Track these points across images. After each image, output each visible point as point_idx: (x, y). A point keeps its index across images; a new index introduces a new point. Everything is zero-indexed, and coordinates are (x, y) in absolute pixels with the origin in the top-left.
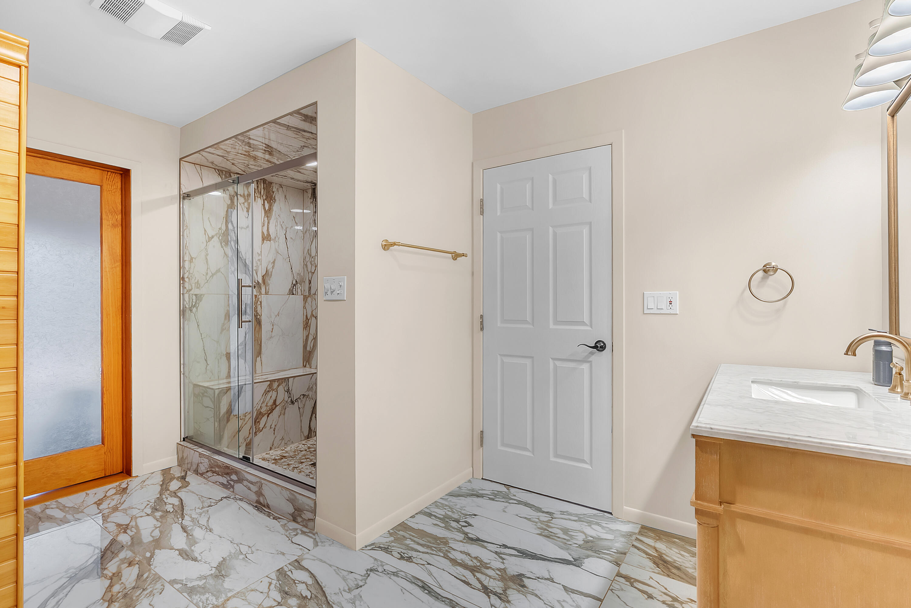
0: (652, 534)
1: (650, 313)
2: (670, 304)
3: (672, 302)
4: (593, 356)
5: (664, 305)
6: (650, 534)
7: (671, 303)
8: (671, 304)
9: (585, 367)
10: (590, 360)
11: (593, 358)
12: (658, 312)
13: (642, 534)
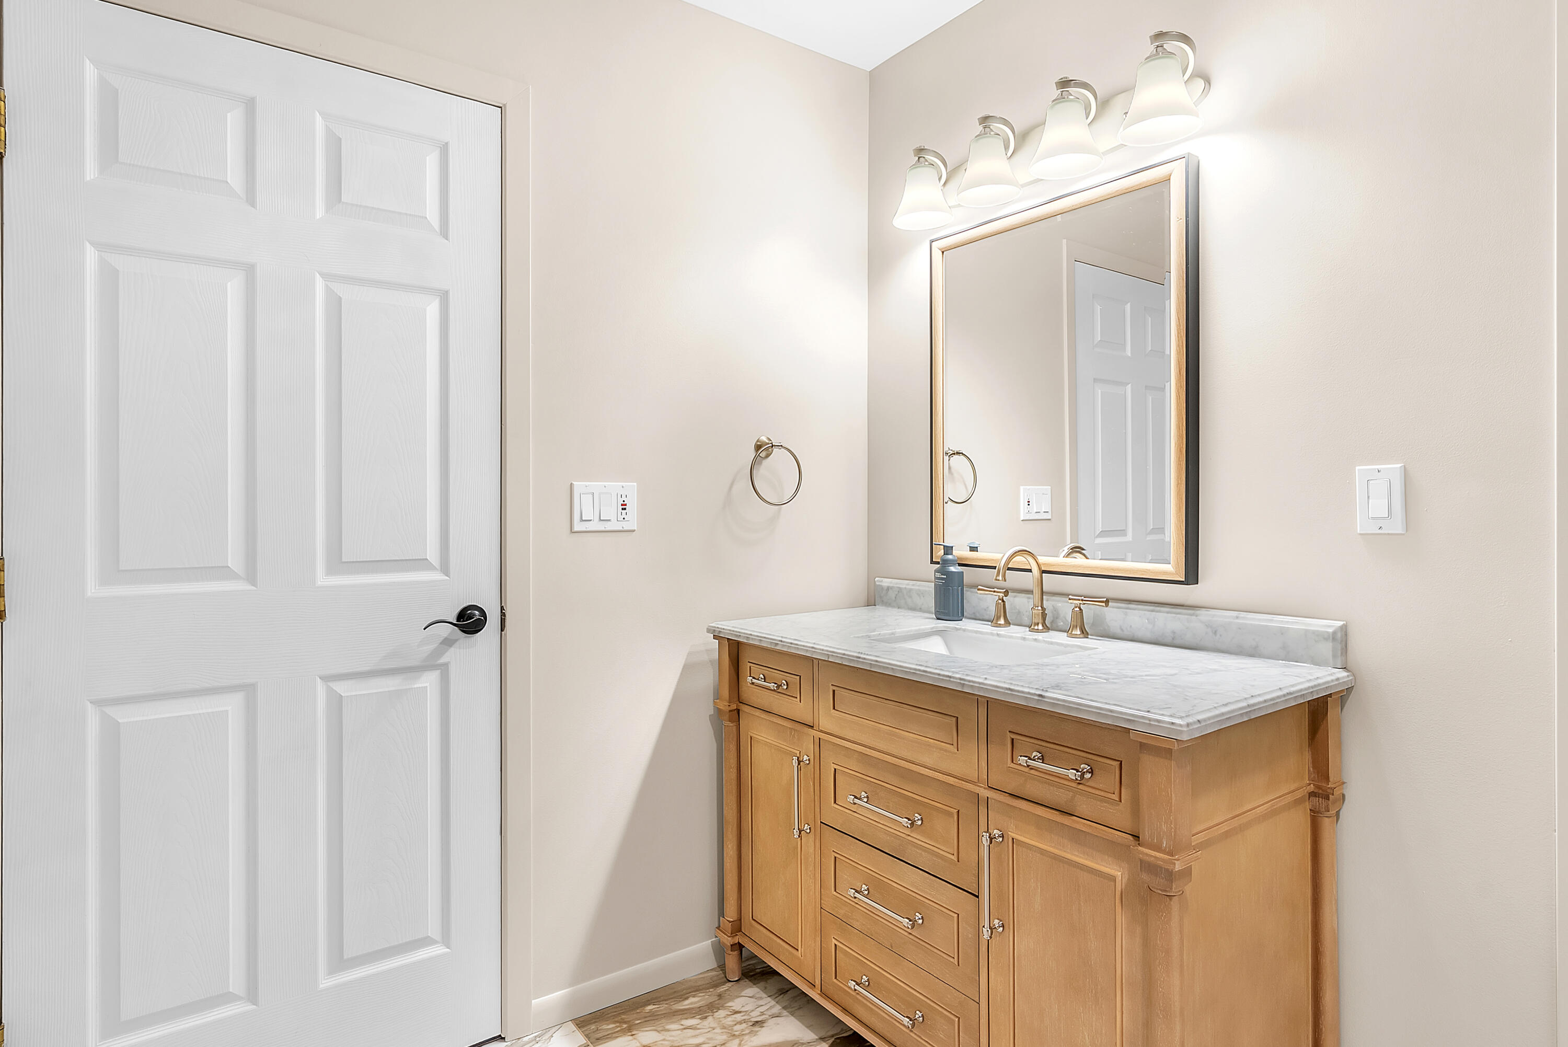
0: (608, 1025)
1: (585, 529)
2: (623, 509)
3: (626, 505)
4: (452, 649)
5: (611, 511)
6: (605, 1027)
7: (624, 507)
8: (625, 509)
9: (429, 681)
10: (443, 660)
11: (451, 656)
12: (601, 526)
13: (598, 1039)
